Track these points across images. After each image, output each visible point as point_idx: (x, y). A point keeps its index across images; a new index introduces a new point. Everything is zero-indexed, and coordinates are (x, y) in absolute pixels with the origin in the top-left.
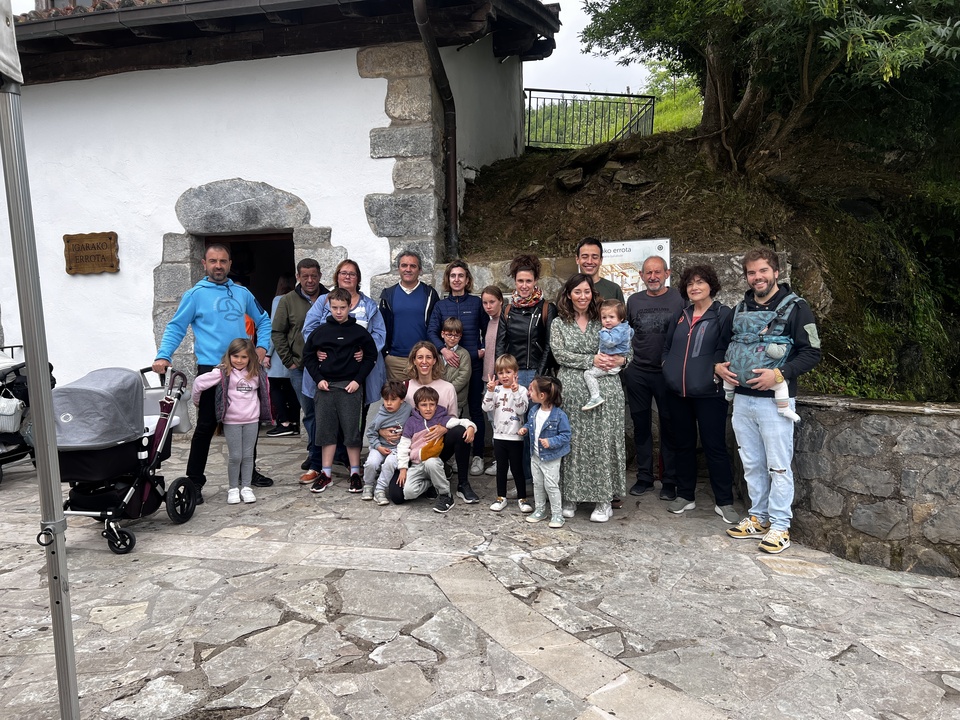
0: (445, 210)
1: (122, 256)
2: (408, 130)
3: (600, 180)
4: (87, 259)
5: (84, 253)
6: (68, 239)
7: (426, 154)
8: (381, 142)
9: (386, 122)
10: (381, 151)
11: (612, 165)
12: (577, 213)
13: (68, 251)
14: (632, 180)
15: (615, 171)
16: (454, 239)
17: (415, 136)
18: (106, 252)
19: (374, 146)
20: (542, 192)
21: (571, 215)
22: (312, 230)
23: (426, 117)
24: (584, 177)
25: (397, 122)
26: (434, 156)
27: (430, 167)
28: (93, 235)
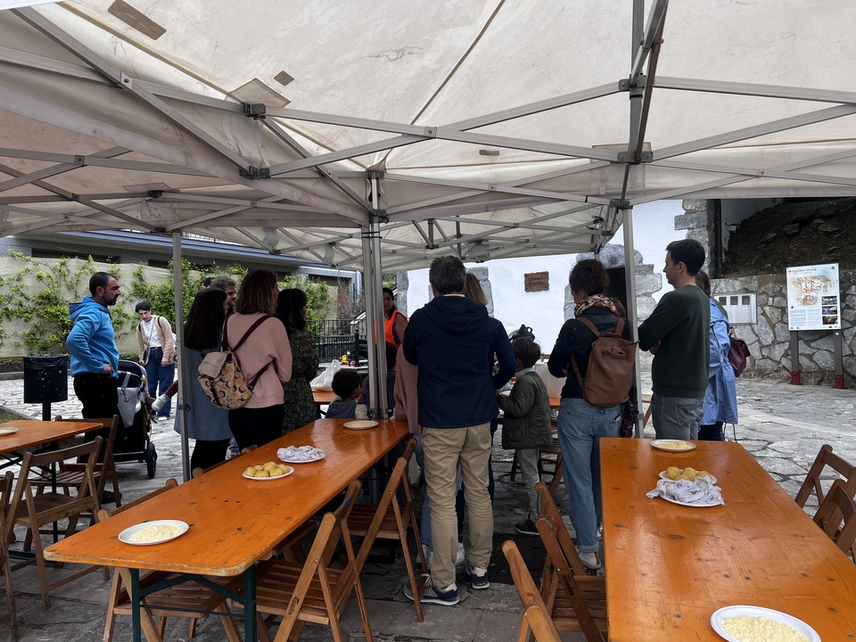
0: (715, 252)
1: (550, 282)
2: (694, 215)
3: (810, 230)
4: (535, 284)
5: (533, 282)
6: (526, 276)
7: (704, 226)
8: (680, 222)
9: (683, 212)
10: (680, 226)
11: (817, 221)
12: (795, 249)
13: (526, 280)
14: (829, 229)
15: (819, 225)
16: (720, 266)
17: (698, 218)
18: (543, 281)
19: (676, 224)
20: (775, 237)
21: (791, 250)
22: (644, 266)
23: (704, 208)
24: (801, 228)
25: (688, 212)
26: (708, 227)
27: (706, 232)
28: (538, 273)
